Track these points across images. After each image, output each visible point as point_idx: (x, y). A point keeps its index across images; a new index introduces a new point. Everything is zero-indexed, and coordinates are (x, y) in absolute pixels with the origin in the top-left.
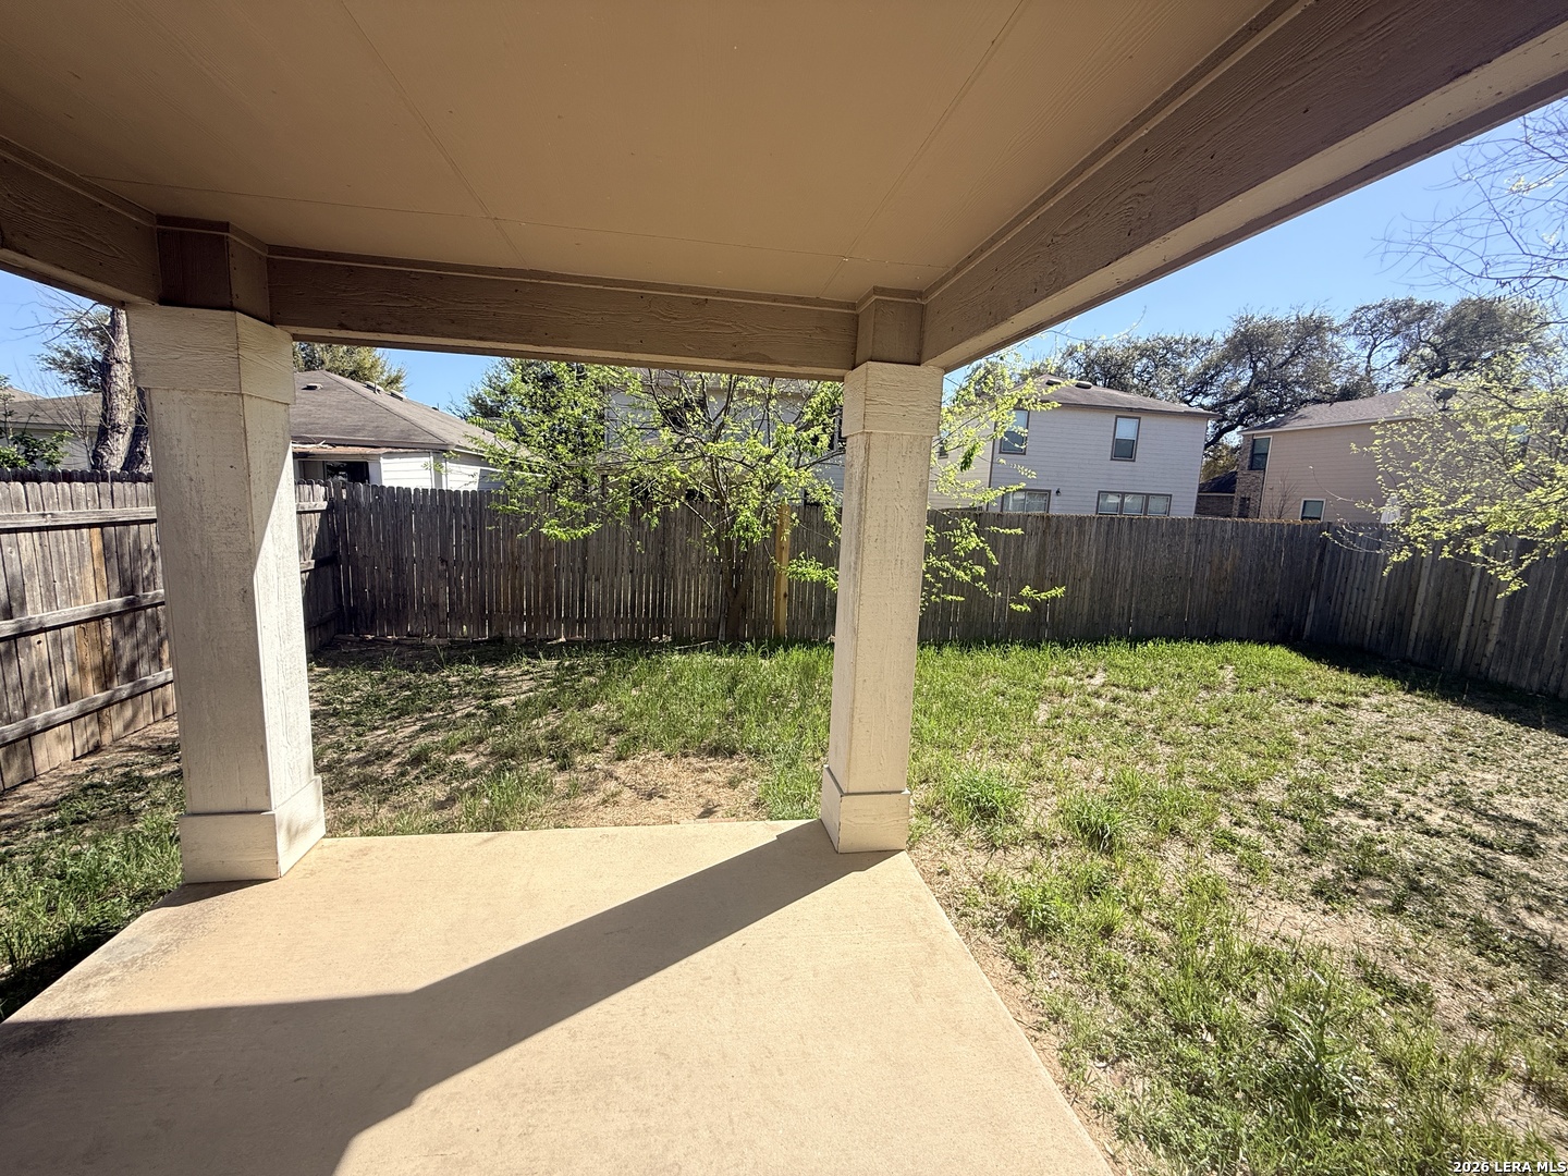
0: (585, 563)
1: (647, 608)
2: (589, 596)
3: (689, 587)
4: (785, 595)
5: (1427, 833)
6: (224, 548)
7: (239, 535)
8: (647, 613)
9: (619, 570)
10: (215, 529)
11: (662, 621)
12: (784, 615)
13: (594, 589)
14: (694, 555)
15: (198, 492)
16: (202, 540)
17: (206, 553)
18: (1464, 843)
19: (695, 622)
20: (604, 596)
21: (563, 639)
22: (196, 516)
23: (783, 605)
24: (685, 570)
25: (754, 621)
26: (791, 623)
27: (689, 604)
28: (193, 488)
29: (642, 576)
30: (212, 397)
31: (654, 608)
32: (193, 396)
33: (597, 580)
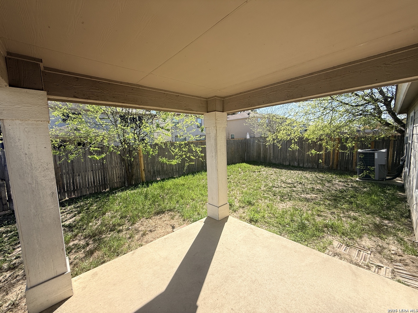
0: (73, 170)
1: (99, 181)
2: (76, 181)
3: (113, 172)
4: (143, 170)
5: (284, 188)
6: (43, 178)
7: (49, 173)
8: (99, 183)
9: (87, 171)
10: (38, 172)
11: (105, 184)
12: (144, 175)
13: (78, 179)
14: (114, 162)
15: (29, 159)
16: (32, 177)
17: (34, 182)
18: (288, 188)
19: (117, 183)
20: (82, 181)
21: (67, 198)
22: (29, 168)
23: (143, 173)
24: (111, 167)
25: (135, 179)
26: (146, 177)
27: (114, 178)
28: (27, 157)
29: (96, 171)
30: (35, 122)
31: (102, 181)
32: (26, 122)
33: (79, 175)
